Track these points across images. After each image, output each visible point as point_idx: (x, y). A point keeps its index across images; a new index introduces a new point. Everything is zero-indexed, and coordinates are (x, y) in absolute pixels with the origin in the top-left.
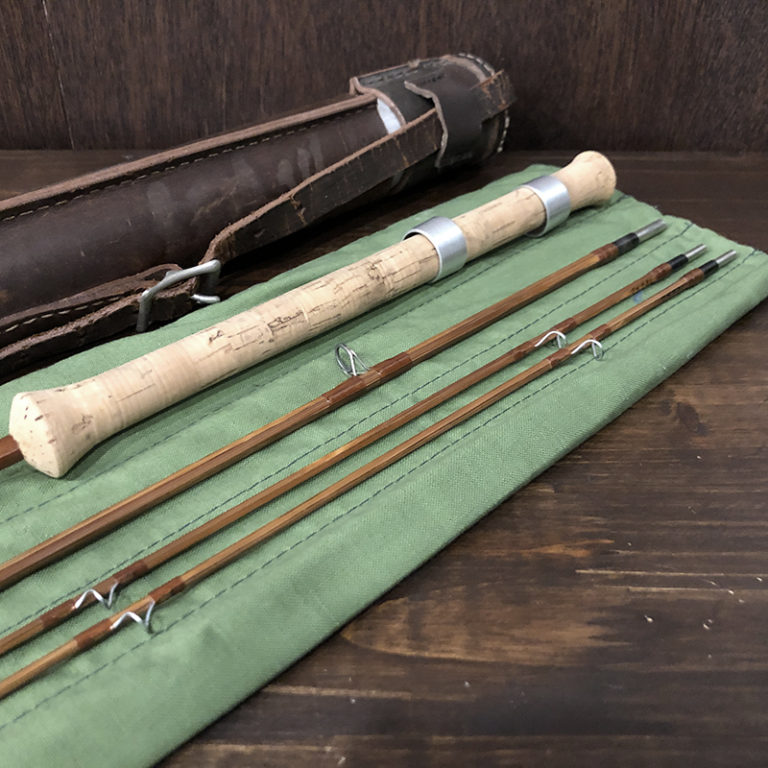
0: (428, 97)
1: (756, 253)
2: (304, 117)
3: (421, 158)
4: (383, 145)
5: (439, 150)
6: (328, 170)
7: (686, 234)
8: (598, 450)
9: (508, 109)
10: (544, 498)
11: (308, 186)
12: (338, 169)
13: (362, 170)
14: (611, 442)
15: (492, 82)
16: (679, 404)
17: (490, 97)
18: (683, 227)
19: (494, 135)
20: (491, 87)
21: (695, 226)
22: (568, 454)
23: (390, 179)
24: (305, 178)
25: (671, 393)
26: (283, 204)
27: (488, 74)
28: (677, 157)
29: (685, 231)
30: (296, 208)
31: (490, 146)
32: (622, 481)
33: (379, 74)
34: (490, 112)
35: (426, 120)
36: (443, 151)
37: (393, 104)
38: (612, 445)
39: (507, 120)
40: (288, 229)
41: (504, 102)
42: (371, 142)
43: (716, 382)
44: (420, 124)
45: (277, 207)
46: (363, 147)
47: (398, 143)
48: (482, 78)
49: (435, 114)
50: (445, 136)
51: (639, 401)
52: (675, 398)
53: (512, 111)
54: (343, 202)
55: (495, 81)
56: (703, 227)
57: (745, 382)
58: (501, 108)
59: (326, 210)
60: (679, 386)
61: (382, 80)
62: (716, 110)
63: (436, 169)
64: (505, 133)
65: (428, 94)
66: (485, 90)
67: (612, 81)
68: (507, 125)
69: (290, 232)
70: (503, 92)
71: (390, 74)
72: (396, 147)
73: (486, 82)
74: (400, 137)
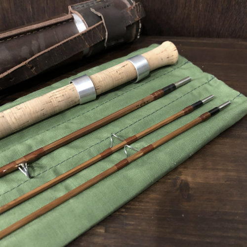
0: (99, 15)
1: (241, 95)
2: (35, 26)
3: (95, 43)
4: (75, 38)
5: (105, 39)
6: (46, 51)
7: (211, 82)
8: (134, 207)
9: (141, 20)
10: (99, 235)
11: (36, 58)
12: (51, 50)
13: (64, 49)
14: (142, 202)
15: (132, 8)
16: (182, 180)
17: (131, 15)
18: (210, 79)
19: (134, 32)
20: (132, 11)
21: (216, 78)
22: (120, 208)
23: (82, 52)
24: (36, 54)
25: (180, 173)
26: (22, 66)
27: (131, 4)
28: (220, 41)
29: (210, 80)
30: (30, 68)
31: (134, 36)
32: (140, 228)
33: (81, 4)
34: (130, 22)
35: (97, 26)
36: (106, 39)
37: (83, 19)
38: (142, 204)
39: (140, 25)
40: (27, 76)
41: (138, 17)
42: (70, 37)
43: (204, 168)
44: (94, 28)
45: (19, 68)
46: (65, 39)
47: (83, 37)
48: (129, 6)
49: (102, 23)
50: (107, 33)
51: (163, 177)
52: (181, 177)
53: (143, 20)
54: (55, 64)
55: (134, 7)
56: (219, 79)
57: (217, 169)
58: (137, 20)
59: (46, 67)
60: (185, 170)
61: (83, 7)
62: (239, 20)
63: (105, 47)
64: (140, 30)
65: (99, 14)
66: (129, 12)
67: (193, 6)
68: (140, 27)
69: (28, 78)
70: (137, 12)
71: (88, 4)
72: (82, 39)
73: (130, 8)
74: (84, 34)
